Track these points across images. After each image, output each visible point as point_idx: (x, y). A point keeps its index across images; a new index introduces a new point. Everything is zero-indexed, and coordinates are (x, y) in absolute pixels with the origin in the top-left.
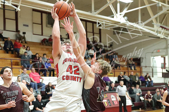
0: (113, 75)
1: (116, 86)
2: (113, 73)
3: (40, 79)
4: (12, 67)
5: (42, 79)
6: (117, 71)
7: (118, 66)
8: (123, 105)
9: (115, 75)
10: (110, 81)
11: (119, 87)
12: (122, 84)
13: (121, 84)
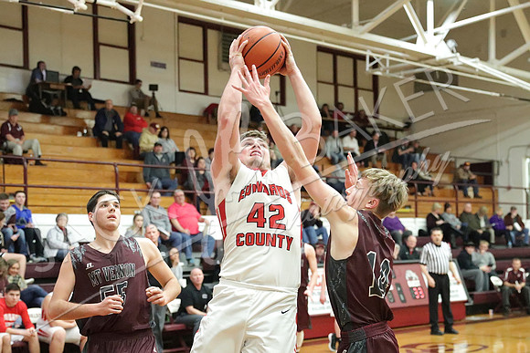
0: (411, 213)
1: (420, 245)
2: (413, 206)
3: (199, 224)
4: (117, 186)
5: (204, 224)
6: (424, 201)
7: (428, 187)
8: (440, 300)
9: (419, 211)
10: (403, 228)
11: (428, 247)
12: (437, 240)
13: (434, 238)
